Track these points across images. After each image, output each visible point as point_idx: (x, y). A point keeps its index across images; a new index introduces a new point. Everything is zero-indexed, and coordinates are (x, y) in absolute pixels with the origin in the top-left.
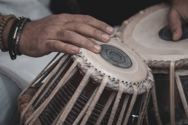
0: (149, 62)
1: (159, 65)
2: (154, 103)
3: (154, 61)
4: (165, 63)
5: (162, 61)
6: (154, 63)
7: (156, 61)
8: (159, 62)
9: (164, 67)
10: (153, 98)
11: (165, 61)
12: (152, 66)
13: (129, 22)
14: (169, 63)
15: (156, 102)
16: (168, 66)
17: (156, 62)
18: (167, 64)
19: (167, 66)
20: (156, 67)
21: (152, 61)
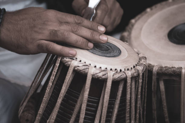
0: (160, 68)
1: (170, 71)
2: (164, 109)
3: (165, 67)
4: (176, 70)
5: (172, 67)
6: (165, 69)
7: (167, 67)
8: (170, 68)
9: (175, 73)
10: (163, 103)
11: (176, 67)
12: (162, 72)
13: (136, 21)
14: (180, 70)
15: (166, 107)
16: (180, 73)
17: (166, 69)
18: (178, 70)
19: (178, 72)
20: (167, 74)
21: (163, 67)
